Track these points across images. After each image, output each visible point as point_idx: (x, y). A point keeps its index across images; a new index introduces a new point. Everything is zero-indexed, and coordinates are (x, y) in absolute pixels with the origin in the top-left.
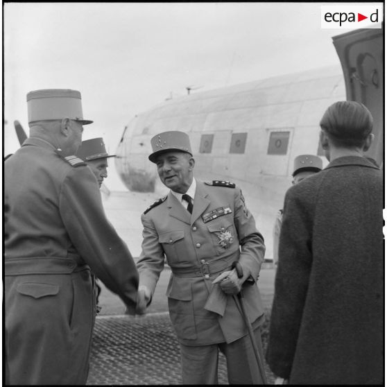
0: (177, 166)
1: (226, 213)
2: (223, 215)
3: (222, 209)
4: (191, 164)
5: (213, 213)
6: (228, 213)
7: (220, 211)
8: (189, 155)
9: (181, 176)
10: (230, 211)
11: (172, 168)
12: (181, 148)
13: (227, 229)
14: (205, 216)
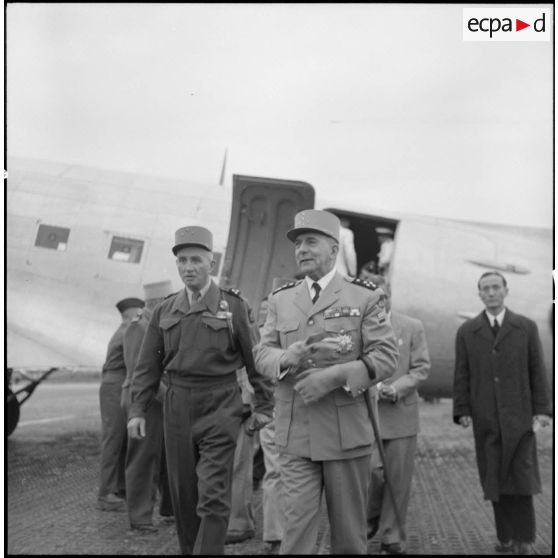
0: (315, 250)
1: (352, 314)
2: (347, 315)
3: (350, 309)
4: (334, 251)
5: (337, 311)
6: (355, 315)
7: (345, 311)
8: (333, 241)
9: (318, 262)
10: (358, 314)
11: (309, 251)
12: (325, 230)
13: (347, 333)
14: (327, 312)
